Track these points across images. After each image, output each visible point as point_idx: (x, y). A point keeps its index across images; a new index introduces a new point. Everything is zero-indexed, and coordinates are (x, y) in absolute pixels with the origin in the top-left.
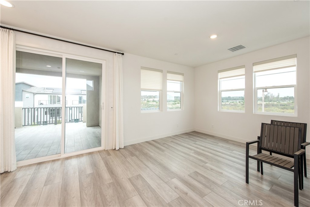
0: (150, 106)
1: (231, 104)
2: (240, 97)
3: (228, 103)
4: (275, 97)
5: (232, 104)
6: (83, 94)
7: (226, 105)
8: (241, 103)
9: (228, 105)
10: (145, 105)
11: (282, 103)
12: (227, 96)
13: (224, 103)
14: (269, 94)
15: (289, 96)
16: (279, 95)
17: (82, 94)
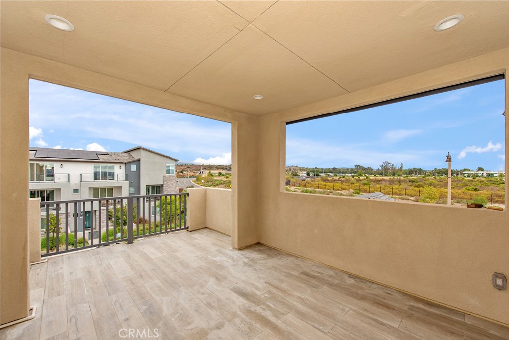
0: (217, 182)
1: (341, 179)
2: (348, 169)
3: (337, 178)
4: (397, 168)
5: (343, 179)
6: (103, 161)
7: (334, 181)
8: (356, 179)
9: (337, 180)
10: (208, 182)
11: (410, 177)
12: (331, 167)
13: (331, 178)
14: (389, 165)
15: (415, 168)
16: (402, 166)
17: (101, 160)
